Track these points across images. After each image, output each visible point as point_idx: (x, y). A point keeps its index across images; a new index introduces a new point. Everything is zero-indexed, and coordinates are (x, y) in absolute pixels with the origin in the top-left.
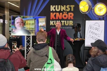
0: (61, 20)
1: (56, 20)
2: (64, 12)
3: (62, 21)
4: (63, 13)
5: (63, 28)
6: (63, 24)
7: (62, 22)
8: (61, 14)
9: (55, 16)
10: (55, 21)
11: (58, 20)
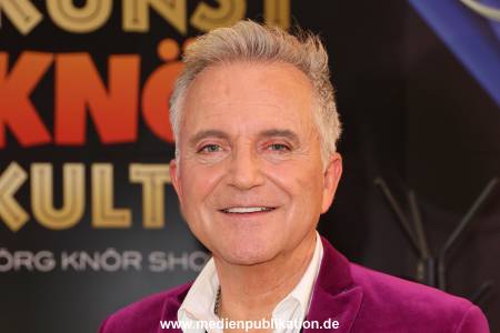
0: (121, 157)
1: (57, 156)
2: (167, 49)
3: (138, 172)
4: (150, 64)
5: (161, 262)
6: (154, 212)
7: (139, 187)
8: (125, 67)
9: (44, 95)
10: (42, 174)
11: (91, 150)
